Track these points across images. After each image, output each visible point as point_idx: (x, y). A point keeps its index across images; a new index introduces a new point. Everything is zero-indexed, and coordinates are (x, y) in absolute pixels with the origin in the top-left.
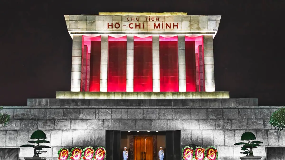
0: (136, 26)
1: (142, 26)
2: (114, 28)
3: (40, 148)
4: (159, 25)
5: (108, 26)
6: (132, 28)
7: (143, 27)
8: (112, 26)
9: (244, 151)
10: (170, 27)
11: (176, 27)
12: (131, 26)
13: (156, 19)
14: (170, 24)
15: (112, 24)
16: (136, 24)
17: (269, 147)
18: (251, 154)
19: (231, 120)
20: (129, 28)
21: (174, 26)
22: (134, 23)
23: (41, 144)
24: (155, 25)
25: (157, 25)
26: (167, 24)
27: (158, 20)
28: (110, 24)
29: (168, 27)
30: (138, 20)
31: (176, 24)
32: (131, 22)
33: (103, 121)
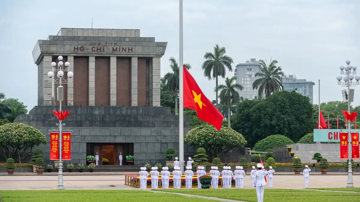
0: (98, 49)
1: (102, 49)
2: (79, 51)
4: (116, 49)
5: (75, 49)
6: (95, 51)
7: (104, 50)
8: (77, 49)
10: (125, 51)
12: (94, 49)
14: (126, 48)
15: (78, 47)
16: (97, 48)
19: (166, 136)
21: (129, 50)
22: (96, 46)
24: (113, 49)
25: (115, 49)
26: (123, 48)
27: (115, 44)
28: (76, 47)
29: (124, 51)
30: (99, 44)
31: (130, 48)
32: (94, 46)
33: (84, 136)
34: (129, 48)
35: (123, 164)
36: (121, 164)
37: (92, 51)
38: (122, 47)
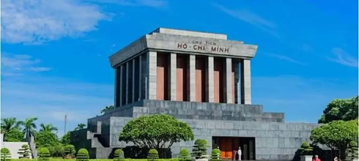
0: (199, 47)
2: (182, 48)
4: (215, 48)
5: (178, 46)
6: (196, 49)
7: (204, 49)
8: (181, 46)
10: (223, 51)
12: (195, 47)
14: (223, 48)
21: (226, 50)
22: (197, 45)
24: (212, 48)
25: (214, 48)
26: (221, 49)
27: (214, 44)
28: (180, 45)
29: (221, 51)
30: (201, 43)
31: (227, 49)
32: (195, 45)
33: (210, 130)
34: (225, 48)
37: (193, 49)
38: (220, 47)
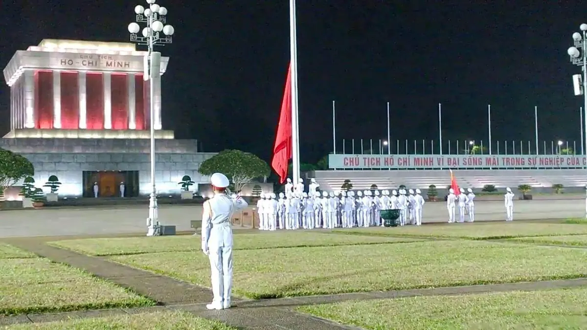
0: (89, 63)
1: (94, 63)
2: (67, 64)
3: (55, 187)
4: (111, 63)
5: (62, 62)
6: (85, 65)
7: (96, 65)
8: (65, 62)
9: (183, 188)
10: (121, 66)
11: (127, 66)
12: (84, 63)
13: (109, 58)
14: (122, 63)
15: (65, 60)
16: (89, 61)
17: (201, 183)
18: (188, 189)
19: (176, 163)
20: (82, 65)
21: (125, 65)
22: (87, 60)
23: (54, 185)
24: (107, 63)
25: (109, 63)
26: (118, 63)
29: (119, 66)
31: (127, 63)
32: (84, 59)
33: (80, 163)
34: (125, 63)
35: (125, 196)
36: (123, 196)
38: (117, 61)
